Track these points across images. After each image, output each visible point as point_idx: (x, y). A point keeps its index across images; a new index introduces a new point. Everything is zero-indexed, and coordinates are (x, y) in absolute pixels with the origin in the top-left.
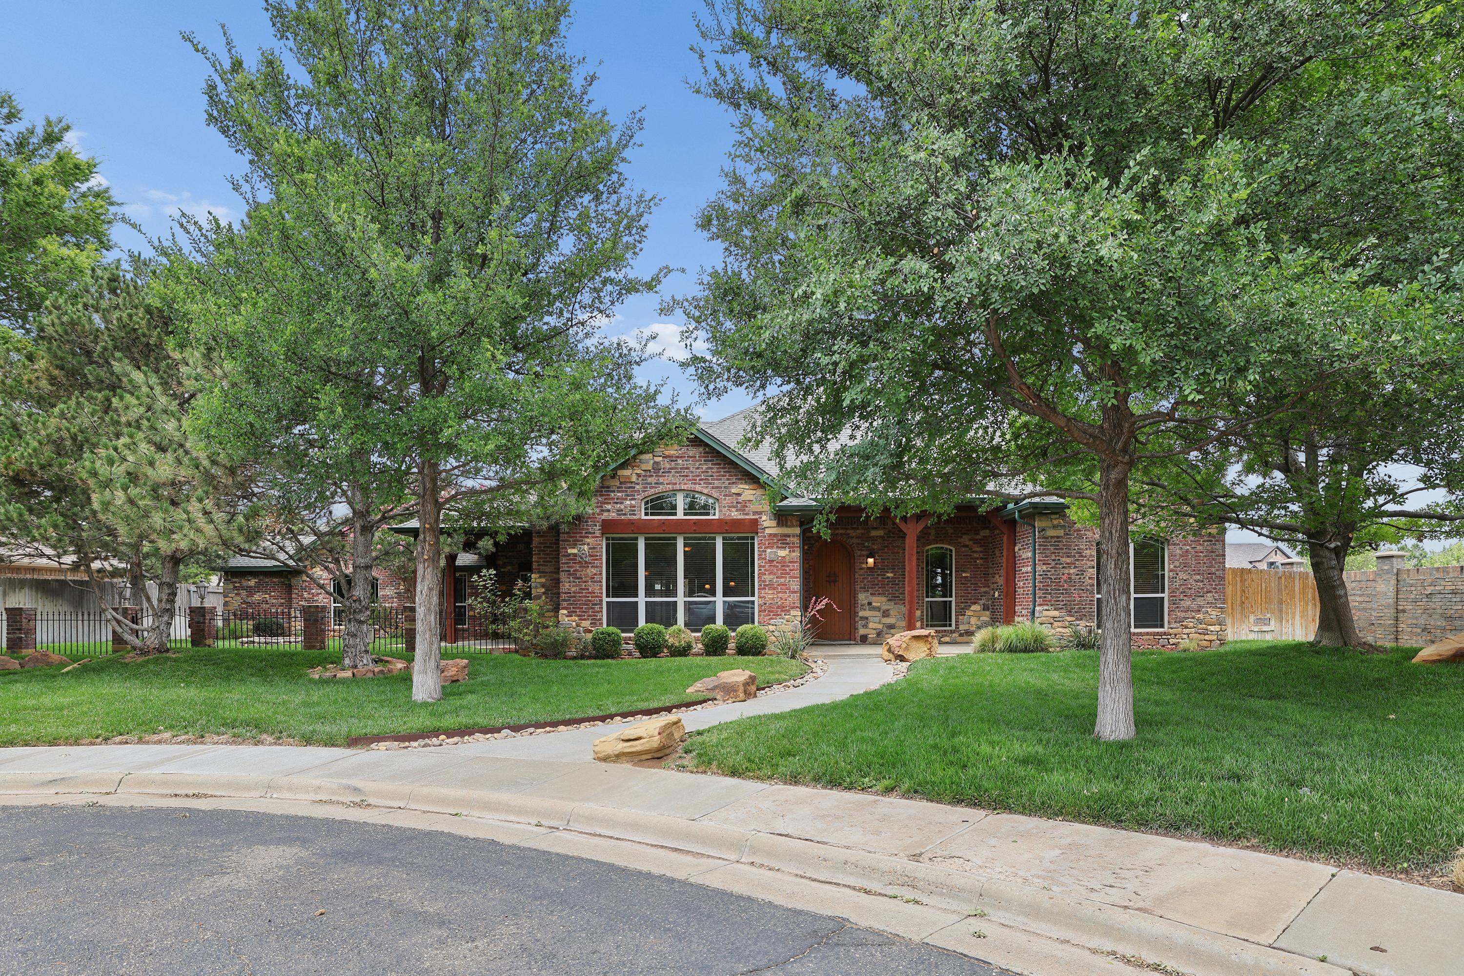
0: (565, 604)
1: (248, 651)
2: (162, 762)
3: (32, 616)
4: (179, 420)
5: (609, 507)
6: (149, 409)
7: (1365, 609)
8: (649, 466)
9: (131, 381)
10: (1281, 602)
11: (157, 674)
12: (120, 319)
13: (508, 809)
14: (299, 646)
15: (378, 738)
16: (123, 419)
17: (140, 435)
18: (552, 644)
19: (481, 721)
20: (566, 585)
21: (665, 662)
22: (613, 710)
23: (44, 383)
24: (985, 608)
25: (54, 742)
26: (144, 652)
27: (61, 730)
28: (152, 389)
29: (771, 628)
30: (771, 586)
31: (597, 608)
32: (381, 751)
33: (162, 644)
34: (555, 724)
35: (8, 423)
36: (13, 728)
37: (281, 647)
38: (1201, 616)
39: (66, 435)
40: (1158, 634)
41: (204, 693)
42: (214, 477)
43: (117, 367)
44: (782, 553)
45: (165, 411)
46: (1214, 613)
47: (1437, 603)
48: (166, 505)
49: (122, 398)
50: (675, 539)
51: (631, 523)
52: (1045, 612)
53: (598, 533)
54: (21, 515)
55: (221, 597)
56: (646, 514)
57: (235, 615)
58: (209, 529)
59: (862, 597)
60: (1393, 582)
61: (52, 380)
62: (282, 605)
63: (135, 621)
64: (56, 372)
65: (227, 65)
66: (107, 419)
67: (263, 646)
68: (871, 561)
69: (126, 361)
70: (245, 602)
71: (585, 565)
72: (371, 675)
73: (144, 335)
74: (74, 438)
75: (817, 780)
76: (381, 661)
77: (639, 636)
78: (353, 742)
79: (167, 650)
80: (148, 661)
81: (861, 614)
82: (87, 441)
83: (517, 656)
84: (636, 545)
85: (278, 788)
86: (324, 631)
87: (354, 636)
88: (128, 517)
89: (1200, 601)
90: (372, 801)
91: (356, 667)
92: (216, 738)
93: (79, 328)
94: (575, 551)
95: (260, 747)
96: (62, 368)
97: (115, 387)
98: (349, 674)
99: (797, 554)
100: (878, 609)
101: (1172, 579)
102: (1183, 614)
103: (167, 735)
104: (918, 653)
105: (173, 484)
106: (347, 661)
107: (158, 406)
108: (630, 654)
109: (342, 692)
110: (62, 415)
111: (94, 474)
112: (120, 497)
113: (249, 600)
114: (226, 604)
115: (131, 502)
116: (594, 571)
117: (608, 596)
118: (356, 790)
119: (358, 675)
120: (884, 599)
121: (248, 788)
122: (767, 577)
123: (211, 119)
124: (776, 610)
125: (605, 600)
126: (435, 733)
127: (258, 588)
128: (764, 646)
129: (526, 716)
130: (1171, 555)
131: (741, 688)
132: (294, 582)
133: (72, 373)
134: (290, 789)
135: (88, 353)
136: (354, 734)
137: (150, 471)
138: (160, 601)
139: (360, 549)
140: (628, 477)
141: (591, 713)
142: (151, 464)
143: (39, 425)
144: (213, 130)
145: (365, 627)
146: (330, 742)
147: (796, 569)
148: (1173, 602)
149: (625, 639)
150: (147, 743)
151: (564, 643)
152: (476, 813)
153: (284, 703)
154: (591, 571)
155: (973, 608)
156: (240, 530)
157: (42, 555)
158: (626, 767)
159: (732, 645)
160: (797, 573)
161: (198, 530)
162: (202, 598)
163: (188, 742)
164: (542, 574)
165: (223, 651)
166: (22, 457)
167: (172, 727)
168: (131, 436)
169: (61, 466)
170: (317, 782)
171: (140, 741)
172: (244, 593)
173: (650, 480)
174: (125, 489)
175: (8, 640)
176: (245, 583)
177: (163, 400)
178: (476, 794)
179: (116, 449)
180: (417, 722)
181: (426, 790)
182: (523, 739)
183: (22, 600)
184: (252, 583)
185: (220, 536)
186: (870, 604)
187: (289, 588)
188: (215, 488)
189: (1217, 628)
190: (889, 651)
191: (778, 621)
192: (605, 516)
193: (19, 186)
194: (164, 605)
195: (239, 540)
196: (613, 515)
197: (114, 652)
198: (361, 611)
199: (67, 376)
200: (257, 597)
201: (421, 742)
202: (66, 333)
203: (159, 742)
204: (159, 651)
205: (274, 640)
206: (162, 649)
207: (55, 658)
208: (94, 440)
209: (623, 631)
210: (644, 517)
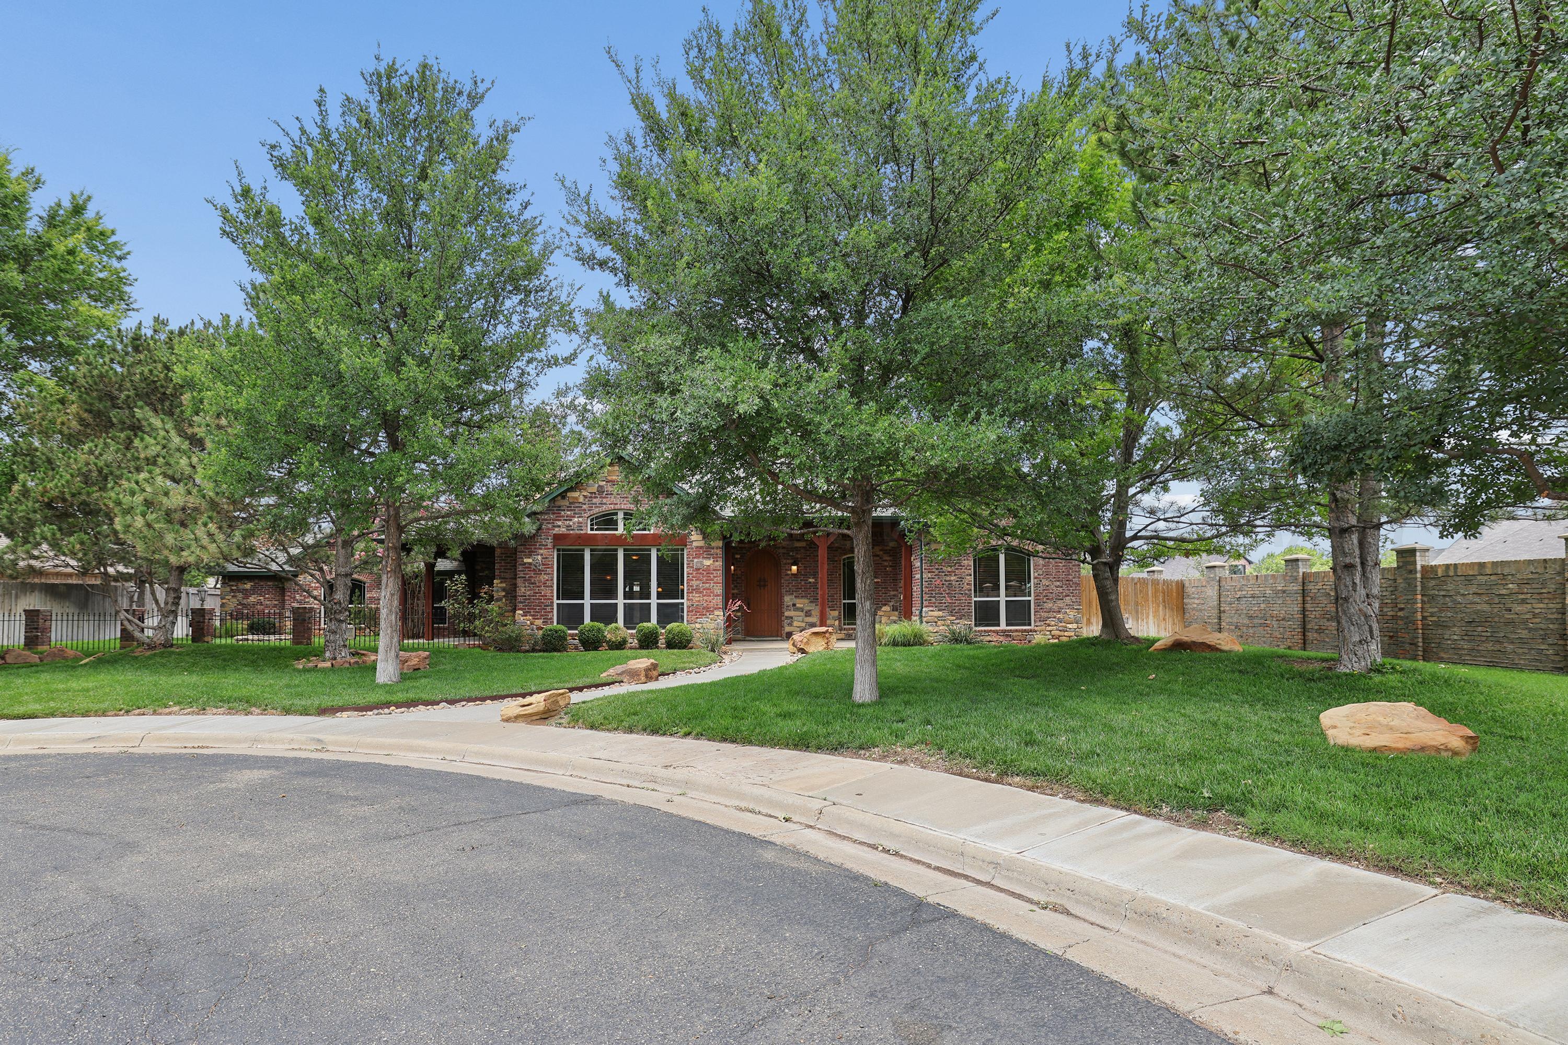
0: (521, 606)
1: (243, 646)
2: (173, 726)
3: (48, 618)
4: (189, 458)
5: (560, 523)
6: (164, 447)
7: (1201, 610)
8: (594, 489)
9: (150, 425)
10: (1137, 604)
11: (163, 665)
12: (142, 374)
13: (425, 750)
14: (288, 643)
15: (342, 709)
16: (142, 456)
17: (158, 471)
18: (507, 639)
19: (425, 696)
20: (522, 590)
21: (603, 654)
22: (533, 689)
23: (74, 424)
24: (894, 609)
25: (86, 714)
26: (151, 647)
27: (91, 705)
28: (168, 432)
29: (698, 626)
30: (697, 590)
31: (548, 609)
32: (344, 717)
33: (167, 640)
34: (483, 699)
35: (44, 458)
36: (52, 704)
37: (272, 644)
38: (1061, 616)
39: (92, 467)
40: (1025, 631)
41: (204, 679)
42: (218, 504)
43: (138, 413)
44: (708, 562)
45: (178, 450)
46: (1072, 614)
47: (1243, 605)
48: (177, 527)
49: (142, 439)
50: (616, 550)
51: (579, 537)
52: (931, 613)
53: (550, 546)
54: (54, 534)
55: (218, 599)
56: (592, 529)
57: (231, 615)
58: (213, 548)
59: (788, 600)
60: (1217, 588)
61: (81, 421)
62: (275, 606)
63: (142, 619)
64: (85, 415)
65: (238, 190)
66: (129, 455)
67: (256, 643)
68: (794, 568)
69: (147, 408)
70: (240, 604)
71: (538, 572)
72: (347, 665)
73: (162, 386)
74: (100, 471)
75: (645, 730)
76: (358, 654)
77: (582, 633)
78: (323, 711)
79: (172, 646)
80: (155, 655)
81: (787, 614)
82: (111, 473)
83: (478, 650)
84: (582, 556)
85: (262, 741)
86: (310, 629)
87: (334, 632)
88: (145, 537)
89: (1060, 604)
90: (330, 748)
91: (335, 659)
92: (215, 711)
93: (106, 380)
94: (530, 560)
95: (250, 717)
96: (90, 412)
97: (136, 428)
98: (328, 664)
99: (719, 564)
100: (801, 610)
101: (1036, 585)
102: (1046, 615)
103: (176, 708)
104: (817, 647)
105: (184, 509)
106: (328, 654)
107: (172, 446)
108: (576, 648)
109: (320, 677)
110: (91, 452)
111: (119, 503)
112: (139, 522)
113: (245, 601)
114: (223, 605)
115: (149, 525)
116: (546, 577)
117: (558, 598)
118: (319, 741)
119: (336, 666)
120: (806, 601)
121: (239, 741)
122: (695, 583)
123: (224, 232)
124: (701, 611)
125: (556, 602)
126: (387, 705)
127: (253, 591)
128: (689, 641)
129: (464, 693)
130: (1035, 565)
131: (643, 673)
132: (287, 585)
133: (98, 414)
134: (270, 741)
135: (113, 398)
136: (323, 706)
137: (165, 500)
138: (166, 603)
139: (341, 560)
140: (576, 498)
141: (514, 691)
142: (166, 494)
143: (72, 461)
144: (227, 241)
145: (344, 625)
146: (305, 712)
147: (719, 577)
148: (1037, 605)
149: (572, 635)
150: (160, 714)
151: (518, 639)
152: (402, 754)
153: (271, 685)
154: (544, 577)
155: (884, 608)
156: (239, 548)
157: (68, 565)
158: (521, 726)
159: (662, 641)
160: (720, 579)
161: (203, 547)
162: (203, 600)
163: (193, 713)
164: (503, 579)
165: (220, 646)
166: (56, 486)
167: (179, 703)
168: (150, 472)
169: (89, 494)
170: (291, 736)
171: (155, 713)
172: (240, 595)
173: (594, 500)
174: (144, 515)
175: (26, 638)
176: (241, 586)
177: (177, 440)
178: (403, 741)
179: (137, 483)
180: (373, 698)
181: (369, 740)
182: (457, 709)
183: (34, 602)
184: (248, 586)
185: (222, 552)
186: (794, 605)
187: (283, 591)
188: (218, 513)
189: (1075, 626)
190: (794, 645)
191: (704, 620)
192: (556, 531)
193: (54, 257)
194: (169, 607)
195: (236, 554)
196: (563, 530)
197: (122, 648)
198: (340, 612)
199: (94, 418)
200: (252, 599)
201: (376, 711)
202: (96, 384)
203: (170, 713)
204: (164, 646)
205: (266, 638)
206: (168, 644)
207: (70, 653)
208: (118, 473)
209: (570, 629)
210: (590, 532)
